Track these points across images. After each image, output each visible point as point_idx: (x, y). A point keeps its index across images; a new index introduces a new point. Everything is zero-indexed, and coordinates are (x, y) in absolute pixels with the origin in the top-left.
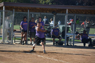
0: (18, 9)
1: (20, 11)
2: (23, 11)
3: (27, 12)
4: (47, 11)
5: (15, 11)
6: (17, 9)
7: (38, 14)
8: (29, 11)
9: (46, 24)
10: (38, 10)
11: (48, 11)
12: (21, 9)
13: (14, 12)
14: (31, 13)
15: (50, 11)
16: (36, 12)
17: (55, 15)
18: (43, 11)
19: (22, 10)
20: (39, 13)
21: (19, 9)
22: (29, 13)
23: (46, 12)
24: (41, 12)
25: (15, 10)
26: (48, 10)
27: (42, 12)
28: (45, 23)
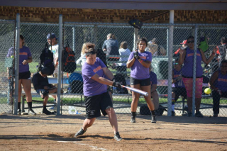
0: (31, 14)
1: (38, 19)
2: (45, 20)
3: (58, 22)
4: (115, 19)
5: (21, 21)
6: (28, 13)
7: (89, 28)
8: (61, 18)
9: (113, 57)
10: (88, 16)
11: (117, 16)
12: (38, 14)
13: (19, 24)
14: (67, 25)
15: (122, 18)
16: (82, 20)
17: (137, 27)
18: (102, 18)
19: (42, 17)
20: (91, 25)
21: (34, 14)
22: (61, 25)
23: (112, 21)
24: (96, 21)
25: (21, 16)
26: (115, 14)
27: (100, 21)
28: (111, 54)
